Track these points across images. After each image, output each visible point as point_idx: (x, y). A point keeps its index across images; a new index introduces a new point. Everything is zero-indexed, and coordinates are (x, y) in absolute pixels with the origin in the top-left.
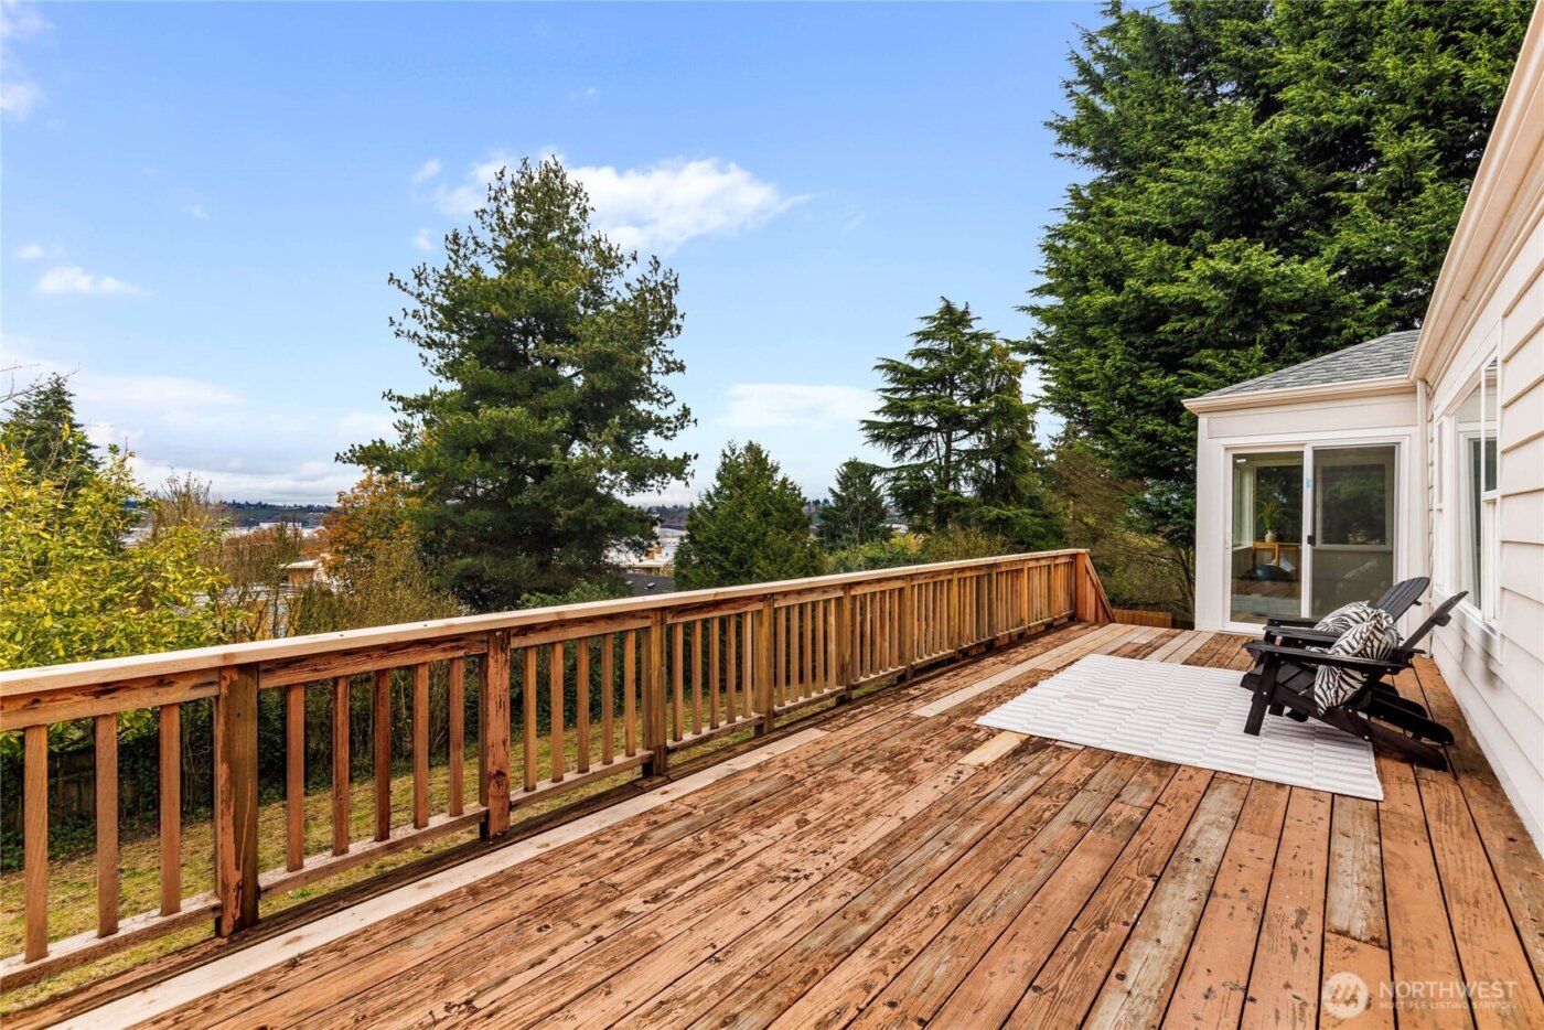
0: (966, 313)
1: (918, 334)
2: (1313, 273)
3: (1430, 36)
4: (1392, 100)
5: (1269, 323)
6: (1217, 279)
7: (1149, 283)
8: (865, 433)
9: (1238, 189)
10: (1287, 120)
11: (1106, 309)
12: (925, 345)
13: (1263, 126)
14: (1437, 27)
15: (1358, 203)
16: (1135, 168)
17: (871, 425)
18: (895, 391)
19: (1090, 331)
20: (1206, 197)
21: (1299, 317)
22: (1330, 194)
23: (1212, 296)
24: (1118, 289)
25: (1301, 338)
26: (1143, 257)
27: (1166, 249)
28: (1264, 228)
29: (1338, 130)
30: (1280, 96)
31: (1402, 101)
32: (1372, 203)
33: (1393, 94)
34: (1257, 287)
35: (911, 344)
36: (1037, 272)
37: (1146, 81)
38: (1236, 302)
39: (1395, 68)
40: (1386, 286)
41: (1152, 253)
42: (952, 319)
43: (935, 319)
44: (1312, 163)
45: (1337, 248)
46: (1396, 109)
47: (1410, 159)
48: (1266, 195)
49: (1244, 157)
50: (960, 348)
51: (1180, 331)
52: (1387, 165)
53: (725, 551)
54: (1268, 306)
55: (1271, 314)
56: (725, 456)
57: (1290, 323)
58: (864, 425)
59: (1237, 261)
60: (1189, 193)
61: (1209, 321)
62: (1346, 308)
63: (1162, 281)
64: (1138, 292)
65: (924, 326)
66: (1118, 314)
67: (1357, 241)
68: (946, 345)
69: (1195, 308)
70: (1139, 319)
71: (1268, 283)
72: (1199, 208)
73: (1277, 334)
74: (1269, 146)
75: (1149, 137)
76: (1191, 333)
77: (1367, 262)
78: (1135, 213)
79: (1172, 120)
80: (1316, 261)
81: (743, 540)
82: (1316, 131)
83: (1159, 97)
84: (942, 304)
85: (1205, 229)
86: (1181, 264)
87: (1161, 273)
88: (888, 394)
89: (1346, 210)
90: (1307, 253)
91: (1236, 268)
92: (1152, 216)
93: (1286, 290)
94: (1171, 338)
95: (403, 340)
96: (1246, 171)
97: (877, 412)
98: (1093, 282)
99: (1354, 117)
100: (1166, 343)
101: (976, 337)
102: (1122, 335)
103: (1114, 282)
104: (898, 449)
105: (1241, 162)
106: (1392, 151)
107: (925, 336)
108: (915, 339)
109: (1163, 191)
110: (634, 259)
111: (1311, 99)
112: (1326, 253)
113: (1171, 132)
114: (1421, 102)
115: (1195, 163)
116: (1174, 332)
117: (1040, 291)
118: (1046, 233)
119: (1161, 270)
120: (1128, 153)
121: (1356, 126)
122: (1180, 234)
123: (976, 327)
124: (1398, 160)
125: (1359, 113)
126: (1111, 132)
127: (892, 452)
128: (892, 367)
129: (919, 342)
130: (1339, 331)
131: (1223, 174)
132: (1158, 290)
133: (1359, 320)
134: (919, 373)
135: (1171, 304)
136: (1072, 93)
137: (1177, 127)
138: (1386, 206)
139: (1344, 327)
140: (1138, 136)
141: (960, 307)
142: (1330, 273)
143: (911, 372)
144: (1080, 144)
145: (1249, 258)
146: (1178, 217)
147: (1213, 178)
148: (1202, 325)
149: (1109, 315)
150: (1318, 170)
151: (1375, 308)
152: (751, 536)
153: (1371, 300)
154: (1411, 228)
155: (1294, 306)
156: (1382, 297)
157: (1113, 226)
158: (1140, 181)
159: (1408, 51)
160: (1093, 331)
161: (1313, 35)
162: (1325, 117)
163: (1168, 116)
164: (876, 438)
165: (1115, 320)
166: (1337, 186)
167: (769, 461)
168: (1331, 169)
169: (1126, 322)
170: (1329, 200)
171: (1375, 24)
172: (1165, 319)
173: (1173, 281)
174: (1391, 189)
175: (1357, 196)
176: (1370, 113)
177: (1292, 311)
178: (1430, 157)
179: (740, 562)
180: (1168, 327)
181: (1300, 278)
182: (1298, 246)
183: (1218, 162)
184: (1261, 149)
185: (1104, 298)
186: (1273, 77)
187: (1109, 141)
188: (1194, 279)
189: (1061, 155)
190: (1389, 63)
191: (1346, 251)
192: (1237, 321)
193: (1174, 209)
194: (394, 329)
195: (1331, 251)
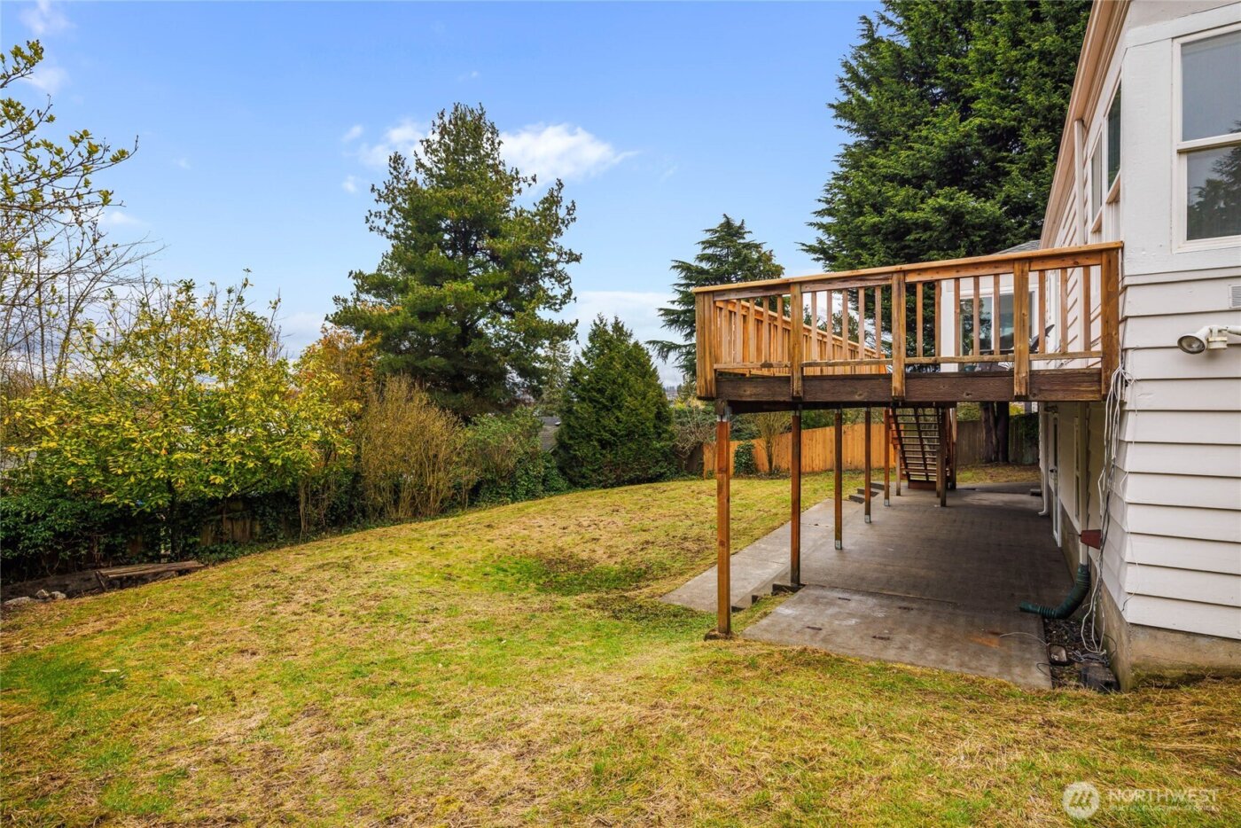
0: (741, 227)
1: (703, 243)
2: (991, 208)
3: (1049, 84)
4: (1031, 116)
5: (967, 236)
6: (941, 210)
7: (900, 211)
8: (663, 318)
9: (951, 157)
10: (977, 121)
11: (874, 225)
12: (709, 251)
13: (964, 123)
14: (1053, 77)
15: (1014, 170)
16: (886, 138)
17: (667, 312)
18: (688, 285)
19: (864, 238)
20: (932, 161)
21: (984, 233)
22: (1000, 164)
23: (938, 220)
24: (880, 214)
25: (984, 246)
26: (897, 195)
27: (912, 191)
28: (964, 181)
29: (1003, 128)
30: (973, 106)
31: (1036, 116)
32: (1022, 171)
33: (1031, 112)
34: (962, 215)
35: (699, 250)
36: (820, 200)
37: (894, 86)
38: (951, 223)
39: (1033, 99)
40: (1029, 217)
41: (903, 192)
42: (730, 231)
43: (716, 232)
44: (989, 145)
45: (1003, 195)
46: (1033, 120)
47: (1040, 149)
48: (966, 162)
49: (955, 140)
50: (737, 254)
51: (918, 240)
52: (1028, 151)
53: (601, 391)
54: (967, 226)
55: (970, 230)
56: (595, 324)
57: (980, 236)
58: (662, 312)
59: (952, 200)
60: (923, 158)
61: (936, 233)
62: (1008, 228)
63: (908, 210)
64: (895, 216)
65: (708, 236)
66: (880, 229)
67: (1014, 191)
68: (725, 251)
69: (926, 226)
70: (893, 233)
71: (968, 213)
72: (929, 167)
73: (972, 242)
74: (968, 135)
75: (896, 121)
76: (925, 241)
77: (1019, 203)
78: (889, 167)
79: (910, 112)
80: (992, 201)
81: (614, 382)
82: (992, 128)
83: (901, 97)
84: (723, 220)
85: (933, 179)
86: (919, 201)
87: (907, 205)
88: (682, 289)
89: (1008, 173)
90: (988, 196)
91: (952, 204)
92: (900, 170)
93: (977, 218)
94: (912, 244)
95: (375, 233)
96: (956, 148)
97: (673, 302)
98: (867, 208)
99: (1012, 123)
100: (909, 247)
101: (748, 246)
102: (883, 242)
103: (878, 209)
104: (689, 330)
105: (953, 143)
106: (1032, 144)
107: (709, 244)
108: (701, 246)
109: (908, 156)
110: (534, 180)
111: (990, 110)
112: (998, 197)
113: (909, 119)
114: (1045, 118)
115: (926, 140)
116: (915, 240)
117: (820, 213)
118: (832, 176)
119: (908, 203)
120: (884, 130)
121: (1013, 127)
122: (918, 181)
123: (748, 238)
124: (1034, 149)
125: (1015, 120)
126: (874, 116)
127: (684, 333)
128: (684, 267)
129: (704, 248)
130: (1004, 241)
131: (942, 148)
132: (907, 215)
133: (1015, 235)
134: (707, 272)
135: (914, 224)
136: (844, 86)
137: (913, 117)
138: (1028, 173)
139: (1007, 239)
140: (889, 120)
141: (737, 223)
142: (1000, 209)
143: (702, 271)
144: (853, 120)
145: (958, 198)
146: (915, 171)
147: (936, 150)
148: (931, 236)
149: (875, 229)
150: (993, 149)
151: (1023, 229)
152: (620, 380)
153: (1021, 224)
154: (1040, 186)
155: (981, 227)
156: (1025, 224)
157: (874, 175)
158: (892, 147)
159: (1038, 90)
160: (866, 239)
161: (991, 72)
162: (997, 121)
163: (907, 109)
164: (672, 323)
165: (879, 233)
166: (1003, 159)
167: (625, 329)
168: (999, 150)
169: (885, 234)
170: (999, 167)
171: (1023, 73)
172: (909, 232)
173: (914, 210)
174: (1030, 164)
175: (1014, 167)
176: (1020, 121)
177: (980, 229)
178: (1049, 148)
179: (612, 399)
180: (912, 237)
181: (985, 211)
182: (982, 192)
183: (941, 142)
184: (964, 136)
185: (873, 219)
186: (968, 92)
187: (872, 121)
188: (928, 209)
189: (840, 127)
190: (1029, 97)
191: (1008, 196)
192: (950, 234)
193: (913, 166)
194: (368, 225)
195: (1001, 196)
